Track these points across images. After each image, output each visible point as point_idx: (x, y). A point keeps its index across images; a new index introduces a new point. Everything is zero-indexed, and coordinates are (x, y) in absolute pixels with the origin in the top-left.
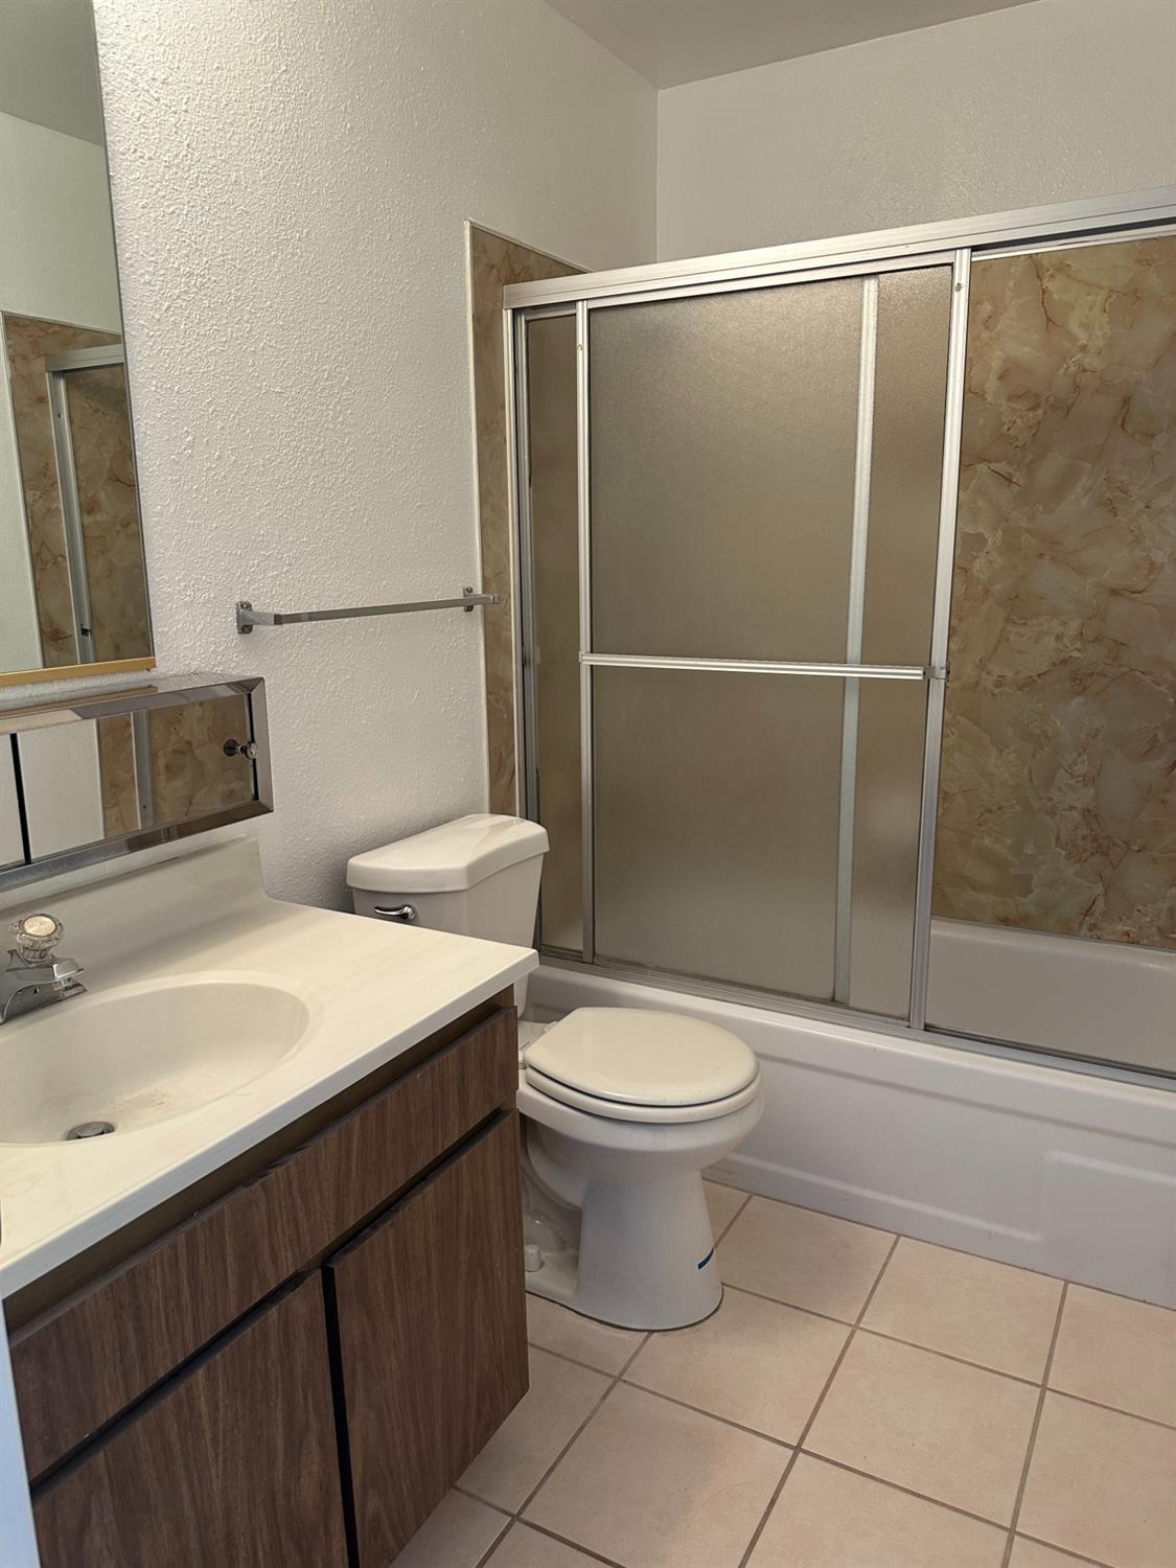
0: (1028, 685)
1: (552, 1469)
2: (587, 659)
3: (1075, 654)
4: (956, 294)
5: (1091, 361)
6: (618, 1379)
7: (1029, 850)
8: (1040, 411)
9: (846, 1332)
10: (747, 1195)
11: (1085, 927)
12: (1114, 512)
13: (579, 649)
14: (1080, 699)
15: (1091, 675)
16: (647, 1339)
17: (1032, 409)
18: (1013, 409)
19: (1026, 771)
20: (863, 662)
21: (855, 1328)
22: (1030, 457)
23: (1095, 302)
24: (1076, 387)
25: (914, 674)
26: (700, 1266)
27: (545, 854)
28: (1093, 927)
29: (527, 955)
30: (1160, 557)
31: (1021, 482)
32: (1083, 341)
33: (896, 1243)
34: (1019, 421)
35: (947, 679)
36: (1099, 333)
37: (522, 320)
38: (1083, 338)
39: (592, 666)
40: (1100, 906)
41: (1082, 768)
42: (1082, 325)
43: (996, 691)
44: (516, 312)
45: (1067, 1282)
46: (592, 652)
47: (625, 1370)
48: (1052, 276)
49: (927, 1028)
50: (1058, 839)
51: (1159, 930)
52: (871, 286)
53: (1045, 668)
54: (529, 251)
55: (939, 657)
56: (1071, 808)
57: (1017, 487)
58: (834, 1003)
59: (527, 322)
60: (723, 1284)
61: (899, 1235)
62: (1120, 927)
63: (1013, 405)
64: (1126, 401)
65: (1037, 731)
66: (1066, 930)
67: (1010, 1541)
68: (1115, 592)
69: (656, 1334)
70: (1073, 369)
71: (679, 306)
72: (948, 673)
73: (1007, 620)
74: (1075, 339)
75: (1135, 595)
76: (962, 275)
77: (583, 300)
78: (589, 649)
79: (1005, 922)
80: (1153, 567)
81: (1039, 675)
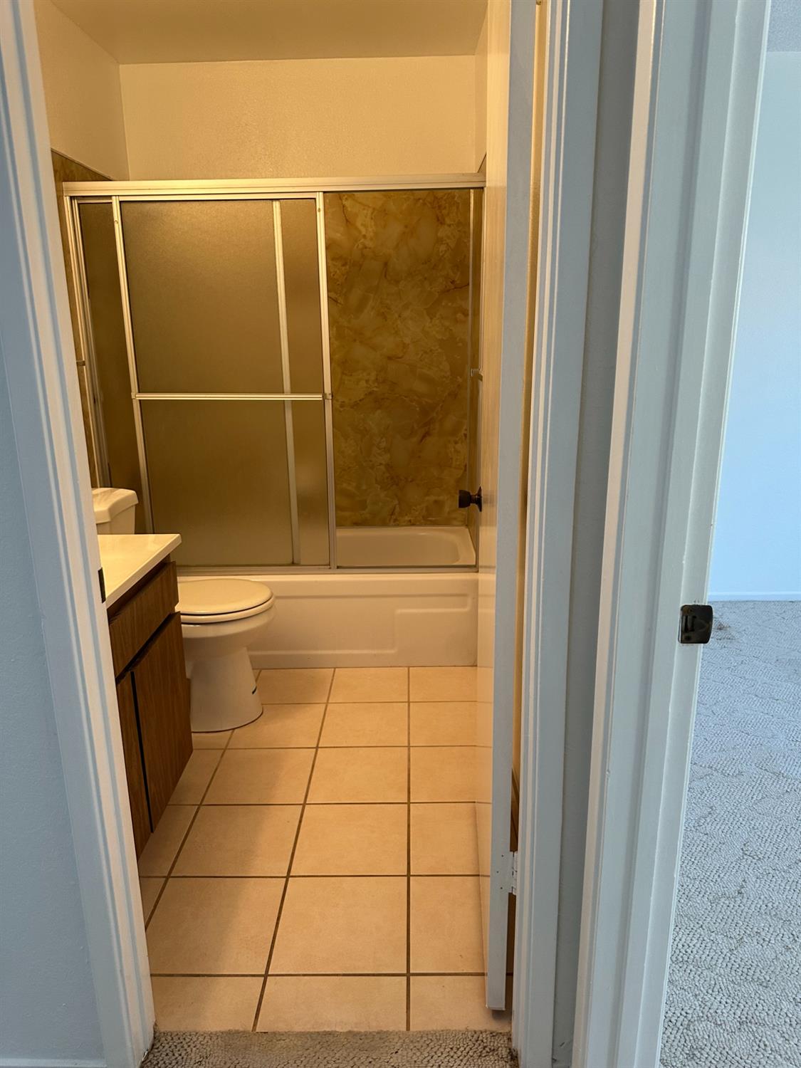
0: (356, 405)
1: (208, 787)
2: (137, 397)
3: (375, 389)
4: (318, 213)
5: (370, 244)
6: (225, 750)
7: (364, 487)
8: (348, 267)
9: (324, 706)
10: (258, 671)
11: (392, 521)
12: (385, 318)
13: (131, 391)
14: (379, 411)
15: (383, 399)
16: (232, 733)
17: (343, 265)
18: (334, 265)
19: (359, 449)
20: (293, 392)
21: (327, 703)
22: (345, 290)
23: (367, 214)
24: (363, 255)
25: (318, 397)
26: (253, 693)
27: (136, 505)
28: (395, 520)
29: (175, 538)
30: (407, 341)
31: (342, 303)
32: (364, 233)
33: (334, 671)
34: (338, 271)
35: (332, 400)
36: (370, 229)
37: (75, 203)
38: (364, 232)
39: (140, 400)
40: (397, 510)
41: (383, 445)
42: (362, 225)
43: (342, 409)
44: (72, 198)
46: (139, 392)
47: (228, 743)
48: (346, 199)
49: (338, 567)
50: (376, 480)
51: (423, 517)
52: (276, 205)
53: (362, 397)
54: (72, 161)
55: (328, 389)
56: (381, 464)
57: (340, 306)
58: (293, 564)
59: (79, 204)
60: (262, 704)
61: (335, 668)
62: (407, 518)
63: (334, 263)
64: (386, 264)
65: (362, 428)
66: (384, 523)
67: (409, 750)
68: (390, 358)
69: (236, 730)
70: (361, 246)
71: (174, 204)
72: (332, 396)
73: (343, 373)
74: (360, 232)
75: (399, 360)
76: (320, 204)
77: (116, 196)
78: (137, 391)
79: (357, 524)
80: (405, 346)
81: (360, 400)
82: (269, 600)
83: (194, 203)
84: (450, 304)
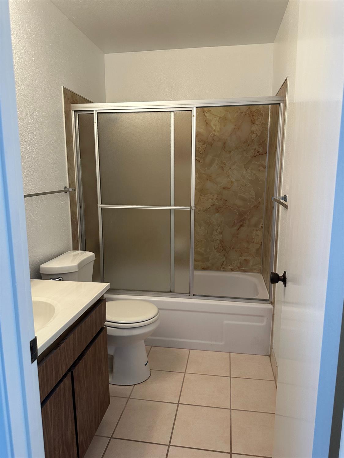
0: (206, 211)
1: (117, 424)
2: (100, 206)
3: (216, 203)
4: (193, 118)
5: (217, 134)
6: (129, 398)
7: (208, 250)
8: (206, 145)
9: (183, 374)
10: (150, 347)
11: (222, 268)
12: (223, 169)
13: (98, 203)
14: (217, 214)
15: (220, 208)
16: (134, 387)
17: (203, 144)
18: (199, 144)
19: (207, 231)
20: (175, 206)
21: (185, 373)
22: (203, 156)
23: (216, 120)
24: (213, 140)
25: (188, 208)
26: (146, 365)
27: (94, 260)
28: (224, 268)
29: (108, 285)
30: (233, 180)
31: (202, 162)
32: (214, 129)
33: (190, 351)
34: (201, 147)
35: (195, 210)
36: (218, 127)
37: (77, 114)
38: (214, 128)
39: (102, 208)
40: (225, 263)
41: (219, 230)
42: (214, 125)
43: (199, 212)
44: (75, 111)
45: (230, 353)
46: (101, 204)
47: (130, 396)
48: (207, 113)
49: (194, 295)
50: (215, 247)
51: (238, 267)
52: (172, 114)
53: (209, 207)
54: (77, 95)
55: (193, 204)
56: (217, 240)
57: (201, 163)
58: (171, 292)
59: (78, 114)
60: (150, 370)
61: (190, 349)
62: (229, 267)
63: (199, 143)
64: (225, 143)
65: (209, 222)
66: (218, 269)
67: (231, 411)
68: (224, 188)
69: (136, 385)
70: (212, 135)
71: (123, 114)
72: (195, 208)
73: (200, 195)
74: (212, 128)
75: (229, 189)
76: (194, 113)
77: (95, 110)
78: (100, 203)
79: (204, 269)
80: (232, 182)
81: (208, 208)
82: (157, 315)
83: (132, 113)
84: (256, 163)
